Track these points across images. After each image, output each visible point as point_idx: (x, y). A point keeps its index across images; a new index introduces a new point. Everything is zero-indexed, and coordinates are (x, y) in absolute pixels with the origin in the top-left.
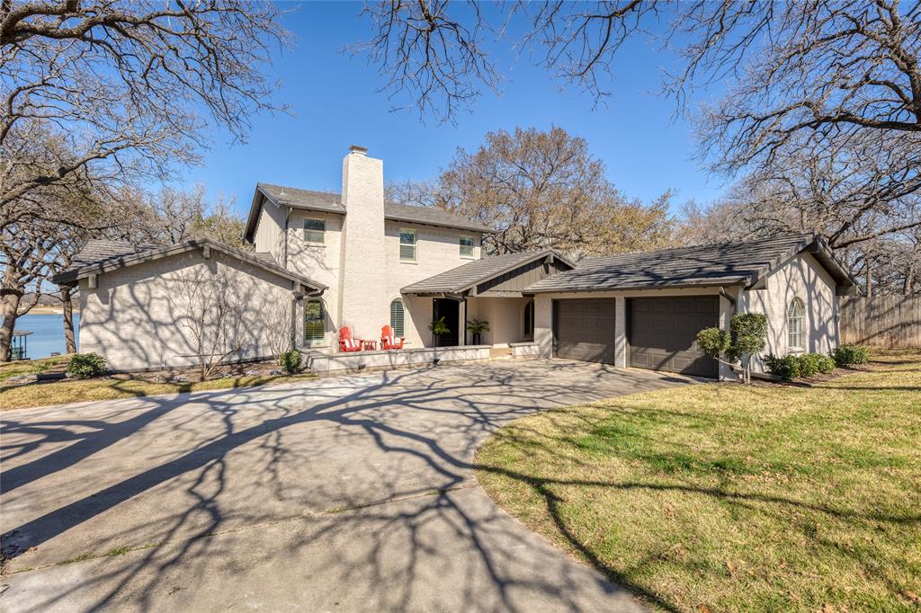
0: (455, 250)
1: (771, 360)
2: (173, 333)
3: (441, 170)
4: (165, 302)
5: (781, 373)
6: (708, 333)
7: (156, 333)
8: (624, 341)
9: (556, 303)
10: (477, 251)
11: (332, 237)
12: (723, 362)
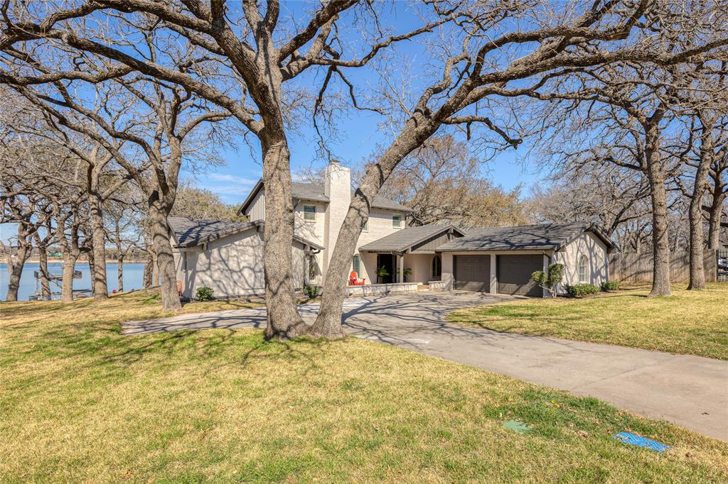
0: (390, 223)
1: (568, 288)
2: (240, 277)
3: (364, 158)
4: (236, 259)
5: (571, 293)
6: (536, 275)
7: (232, 277)
8: (495, 279)
9: (455, 257)
10: (403, 223)
11: (320, 217)
12: (545, 288)
